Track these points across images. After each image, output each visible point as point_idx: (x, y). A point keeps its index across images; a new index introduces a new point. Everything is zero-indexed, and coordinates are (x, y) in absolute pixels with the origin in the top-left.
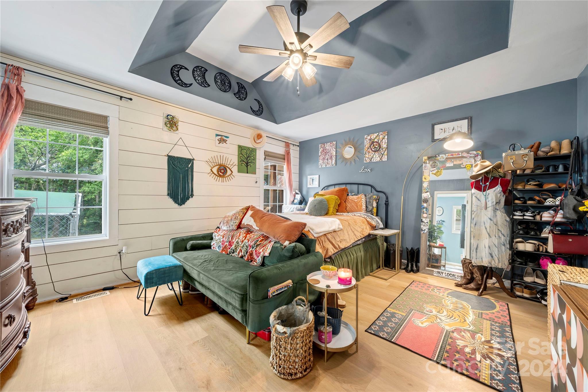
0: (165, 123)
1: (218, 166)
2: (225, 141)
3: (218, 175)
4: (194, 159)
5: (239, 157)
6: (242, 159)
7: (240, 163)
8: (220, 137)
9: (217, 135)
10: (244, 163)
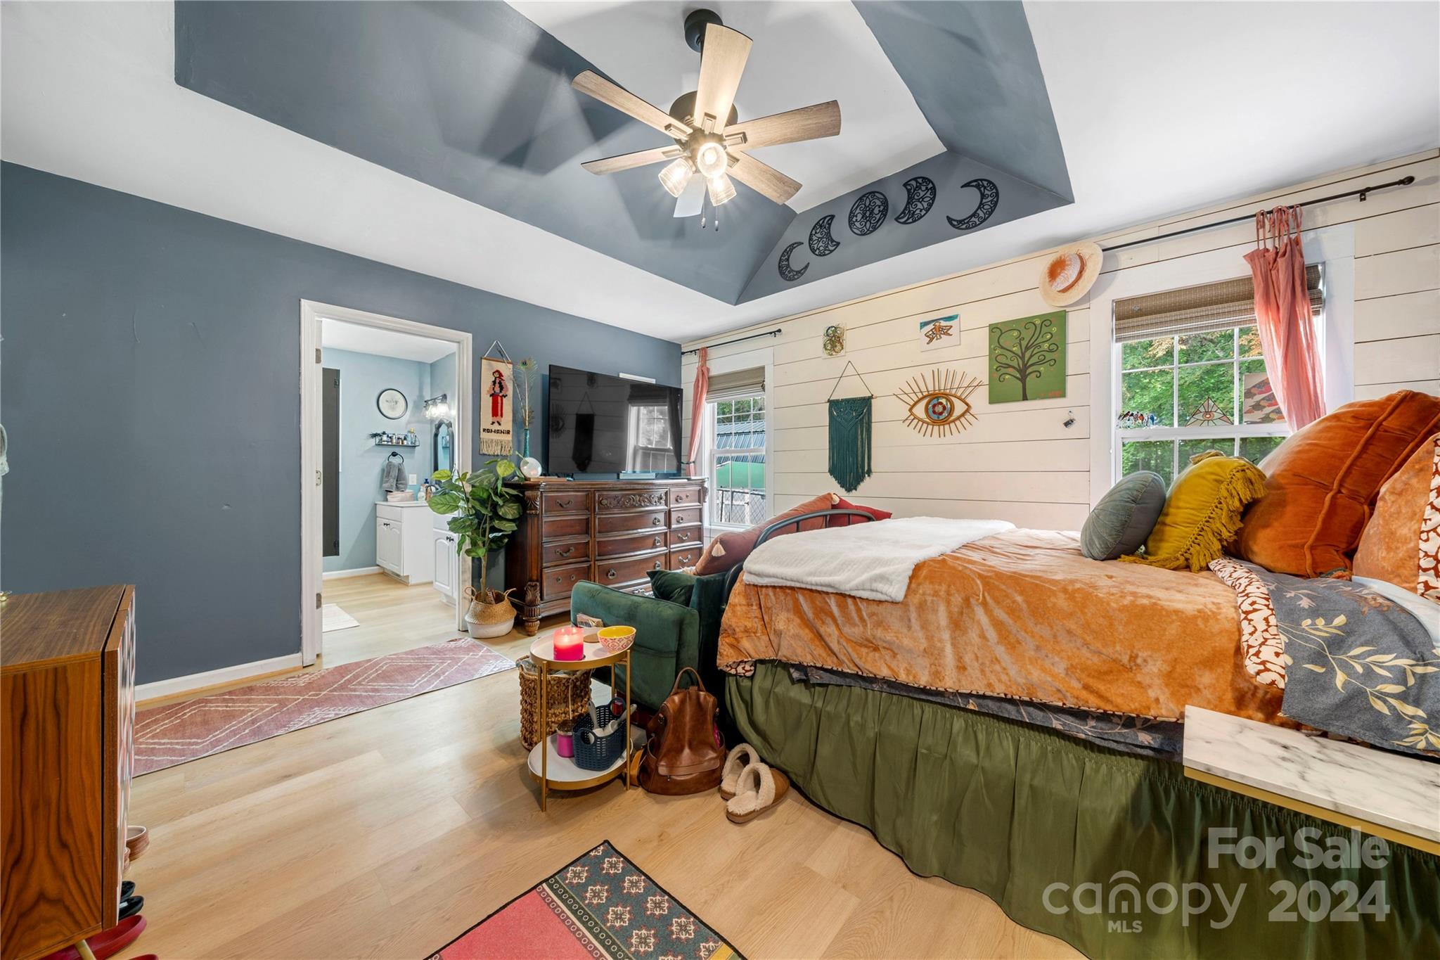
0: (825, 345)
1: (925, 402)
2: (945, 331)
3: (927, 420)
4: (871, 398)
5: (993, 358)
6: (1004, 360)
7: (997, 375)
8: (931, 326)
9: (924, 325)
10: (1010, 370)
